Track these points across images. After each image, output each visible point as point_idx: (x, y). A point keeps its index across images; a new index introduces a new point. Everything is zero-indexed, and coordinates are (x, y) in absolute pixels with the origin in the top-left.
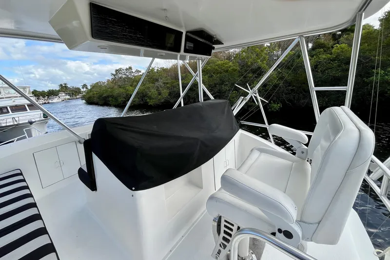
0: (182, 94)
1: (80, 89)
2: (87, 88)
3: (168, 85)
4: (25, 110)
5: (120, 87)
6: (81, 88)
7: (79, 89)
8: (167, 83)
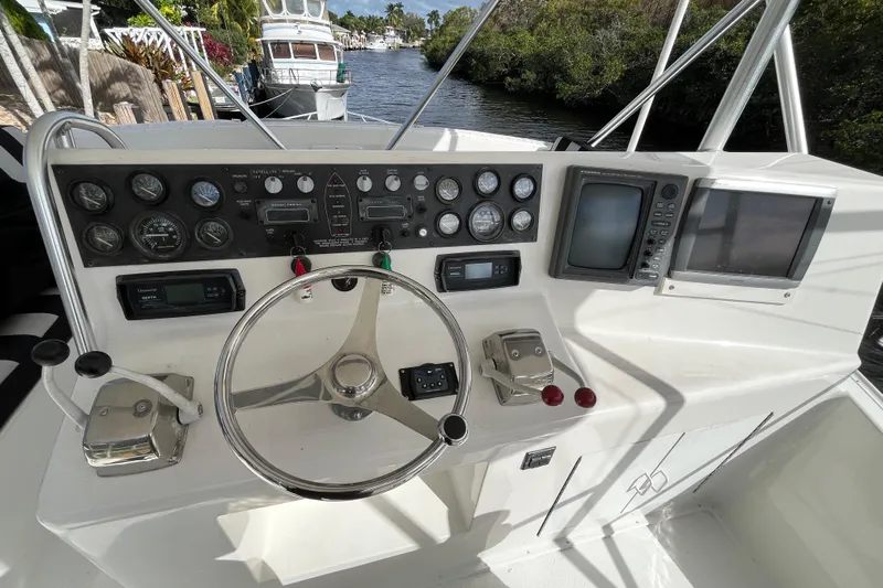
0: (662, 74)
1: (423, 24)
2: (437, 23)
3: (633, 45)
4: (311, 55)
5: (504, 32)
6: (426, 21)
7: (421, 22)
8: (632, 37)
